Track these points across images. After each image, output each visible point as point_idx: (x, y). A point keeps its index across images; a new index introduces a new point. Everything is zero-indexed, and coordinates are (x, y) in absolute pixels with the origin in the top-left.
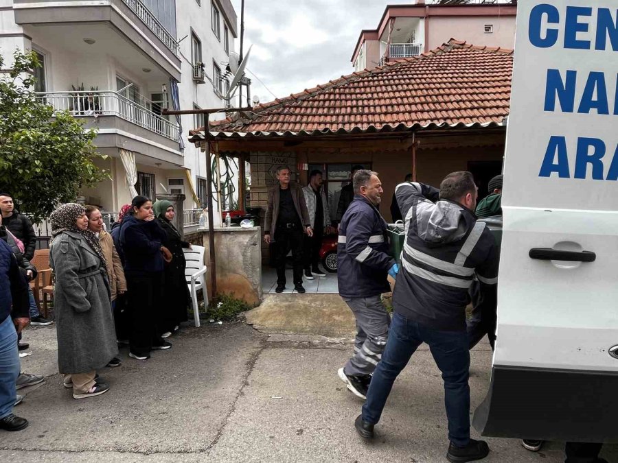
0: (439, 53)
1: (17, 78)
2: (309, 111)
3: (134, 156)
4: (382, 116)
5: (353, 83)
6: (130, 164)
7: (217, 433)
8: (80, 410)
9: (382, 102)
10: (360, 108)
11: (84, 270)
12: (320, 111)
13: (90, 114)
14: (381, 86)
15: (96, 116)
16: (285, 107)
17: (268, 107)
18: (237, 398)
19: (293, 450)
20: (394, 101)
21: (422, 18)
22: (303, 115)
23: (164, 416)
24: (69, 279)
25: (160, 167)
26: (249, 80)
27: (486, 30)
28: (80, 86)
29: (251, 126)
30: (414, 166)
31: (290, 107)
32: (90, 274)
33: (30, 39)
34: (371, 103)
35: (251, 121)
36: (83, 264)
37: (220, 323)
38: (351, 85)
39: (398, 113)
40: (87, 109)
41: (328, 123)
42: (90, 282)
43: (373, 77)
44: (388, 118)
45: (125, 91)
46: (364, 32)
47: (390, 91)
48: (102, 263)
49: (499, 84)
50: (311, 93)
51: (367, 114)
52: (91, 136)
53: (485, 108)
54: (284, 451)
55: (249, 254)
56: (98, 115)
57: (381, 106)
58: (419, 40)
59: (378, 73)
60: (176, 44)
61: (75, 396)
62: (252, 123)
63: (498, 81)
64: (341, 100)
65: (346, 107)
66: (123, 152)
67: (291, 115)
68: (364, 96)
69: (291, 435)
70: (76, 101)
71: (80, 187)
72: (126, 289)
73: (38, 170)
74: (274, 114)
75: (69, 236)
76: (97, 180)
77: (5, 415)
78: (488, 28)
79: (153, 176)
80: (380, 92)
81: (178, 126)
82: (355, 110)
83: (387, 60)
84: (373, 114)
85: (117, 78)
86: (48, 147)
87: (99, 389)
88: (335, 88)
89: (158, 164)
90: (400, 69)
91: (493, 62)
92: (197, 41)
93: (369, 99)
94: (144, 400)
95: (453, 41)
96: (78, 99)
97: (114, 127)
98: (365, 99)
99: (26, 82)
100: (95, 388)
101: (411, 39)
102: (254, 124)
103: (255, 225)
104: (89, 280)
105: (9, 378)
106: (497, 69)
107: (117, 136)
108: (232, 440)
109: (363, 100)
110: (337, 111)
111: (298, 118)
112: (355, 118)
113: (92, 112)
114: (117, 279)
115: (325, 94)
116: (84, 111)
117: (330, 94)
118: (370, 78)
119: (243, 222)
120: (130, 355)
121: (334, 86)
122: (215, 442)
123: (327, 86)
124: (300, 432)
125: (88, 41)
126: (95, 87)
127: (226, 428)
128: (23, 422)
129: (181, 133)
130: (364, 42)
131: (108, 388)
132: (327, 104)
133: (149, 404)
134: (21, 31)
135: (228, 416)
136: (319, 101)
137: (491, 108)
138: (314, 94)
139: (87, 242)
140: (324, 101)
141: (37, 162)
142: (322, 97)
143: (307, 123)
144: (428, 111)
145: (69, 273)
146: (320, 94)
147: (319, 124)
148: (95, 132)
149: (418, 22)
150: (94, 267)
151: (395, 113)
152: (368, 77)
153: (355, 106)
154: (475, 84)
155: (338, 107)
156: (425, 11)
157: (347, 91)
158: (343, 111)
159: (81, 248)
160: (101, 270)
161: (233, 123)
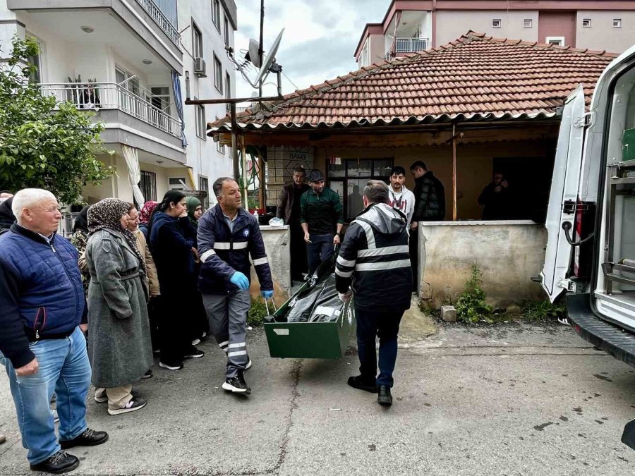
0: (459, 45)
1: (15, 66)
2: (332, 103)
3: (137, 153)
4: (410, 108)
5: (374, 75)
6: (133, 161)
7: (280, 450)
8: (119, 427)
9: (408, 94)
10: (386, 101)
11: (125, 272)
12: (344, 103)
13: (90, 107)
14: (404, 78)
15: (97, 109)
16: (306, 99)
17: (288, 99)
18: (291, 410)
19: (371, 468)
20: (420, 94)
21: (429, 11)
22: (326, 108)
23: (216, 433)
24: (113, 281)
25: (162, 165)
26: (280, 67)
27: (494, 25)
28: (77, 78)
29: (272, 119)
30: (455, 160)
31: (311, 100)
32: (130, 276)
33: (24, 26)
34: (397, 95)
35: (271, 113)
36: (125, 266)
37: (250, 328)
38: (372, 77)
39: (426, 106)
40: (86, 102)
41: (354, 116)
42: (130, 286)
43: (394, 69)
44: (417, 111)
45: (124, 84)
46: (368, 26)
47: (415, 83)
48: (141, 265)
49: (528, 77)
50: (331, 85)
51: (394, 107)
52: (98, 130)
53: (517, 101)
54: (362, 470)
55: (278, 255)
56: (99, 108)
57: (407, 99)
58: (426, 35)
59: (399, 65)
60: (178, 35)
61: (111, 412)
62: (273, 116)
63: (527, 74)
64: (364, 92)
65: (371, 99)
66: (126, 148)
67: (313, 107)
68: (388, 88)
69: (364, 452)
70: (75, 93)
71: (85, 184)
72: (159, 293)
73: (43, 166)
74: (295, 107)
75: (110, 234)
76: (104, 178)
77: (83, 430)
78: (496, 23)
79: (154, 175)
80: (404, 84)
81: (181, 121)
82: (380, 102)
83: (393, 55)
84: (401, 107)
85: (116, 70)
86: (54, 141)
87: (137, 403)
88: (355, 80)
89: (159, 162)
90: (422, 60)
91: (516, 54)
92: (198, 33)
93: (393, 92)
94: (189, 416)
95: (471, 33)
96: (77, 91)
97: (117, 121)
98: (390, 91)
99: (26, 70)
100: (132, 403)
101: (418, 33)
102: (275, 117)
103: (285, 224)
104: (128, 283)
105: (83, 388)
106: (522, 61)
107: (119, 131)
108: (299, 458)
109: (387, 92)
110: (362, 103)
111: (322, 111)
112: (382, 111)
113: (92, 104)
114: (150, 283)
115: (346, 86)
116: (84, 104)
117: (352, 86)
118: (392, 70)
119: (272, 220)
120: (161, 364)
121: (355, 77)
122: (281, 462)
123: (347, 78)
124: (373, 448)
125: (86, 29)
126: (93, 79)
127: (288, 444)
128: (103, 435)
129: (183, 129)
130: (368, 36)
131: (146, 403)
132: (350, 96)
133: (196, 419)
134: (13, 17)
135: (288, 431)
136: (341, 93)
137: (523, 100)
138: (334, 86)
139: (127, 241)
140: (347, 93)
141: (42, 157)
142: (343, 89)
143: (332, 116)
144: (458, 104)
145: (113, 274)
146: (341, 86)
147: (345, 116)
148: (102, 125)
149: (425, 16)
150: (135, 268)
151: (424, 105)
152: (389, 69)
153: (380, 99)
154: (502, 77)
155: (362, 100)
156: (433, 4)
157: (369, 82)
158: (368, 103)
159: (122, 247)
160: (140, 273)
161: (252, 115)
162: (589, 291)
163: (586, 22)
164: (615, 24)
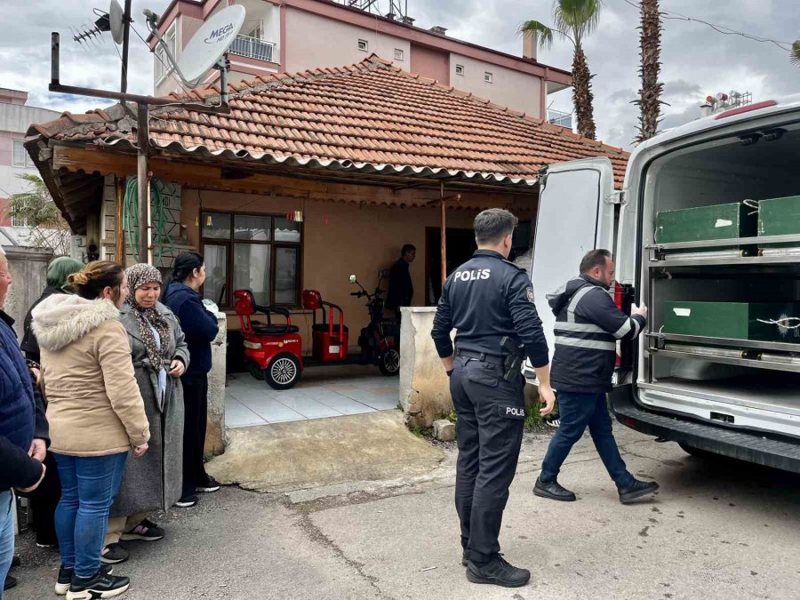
58: (272, 37)
78: (362, 44)
95: (375, 58)
101: (257, 32)
130: (178, 16)
149: (270, 9)
153: (302, 129)
161: (110, 122)
162: (630, 381)
163: (459, 69)
164: (487, 78)
